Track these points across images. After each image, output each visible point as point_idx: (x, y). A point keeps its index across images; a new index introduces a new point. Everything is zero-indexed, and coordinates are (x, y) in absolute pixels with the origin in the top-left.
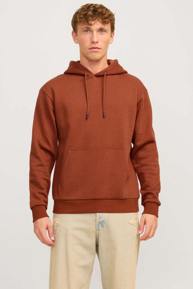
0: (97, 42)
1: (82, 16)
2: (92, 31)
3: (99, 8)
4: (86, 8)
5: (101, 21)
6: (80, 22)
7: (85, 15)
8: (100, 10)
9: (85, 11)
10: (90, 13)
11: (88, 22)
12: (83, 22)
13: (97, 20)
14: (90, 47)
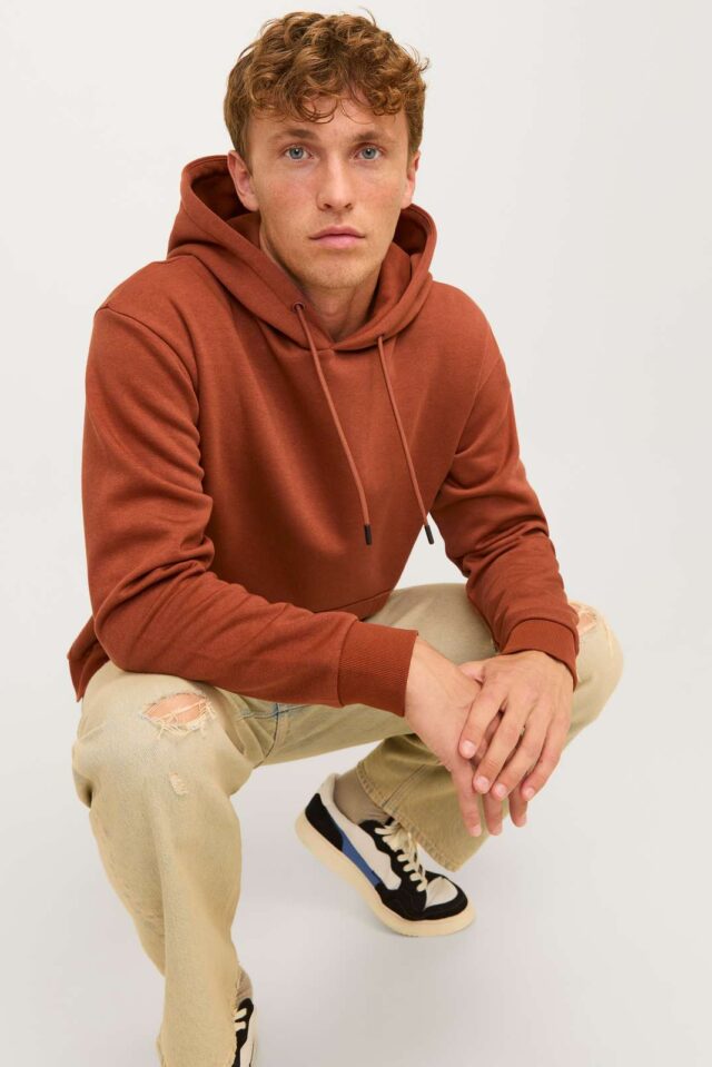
0: (349, 207)
1: (269, 76)
2: (319, 152)
3: (354, 30)
4: (286, 36)
5: (360, 96)
6: (262, 106)
7: (283, 68)
8: (357, 40)
9: (283, 47)
10: (308, 56)
11: (299, 106)
12: (277, 105)
13: (345, 94)
14: (317, 230)
